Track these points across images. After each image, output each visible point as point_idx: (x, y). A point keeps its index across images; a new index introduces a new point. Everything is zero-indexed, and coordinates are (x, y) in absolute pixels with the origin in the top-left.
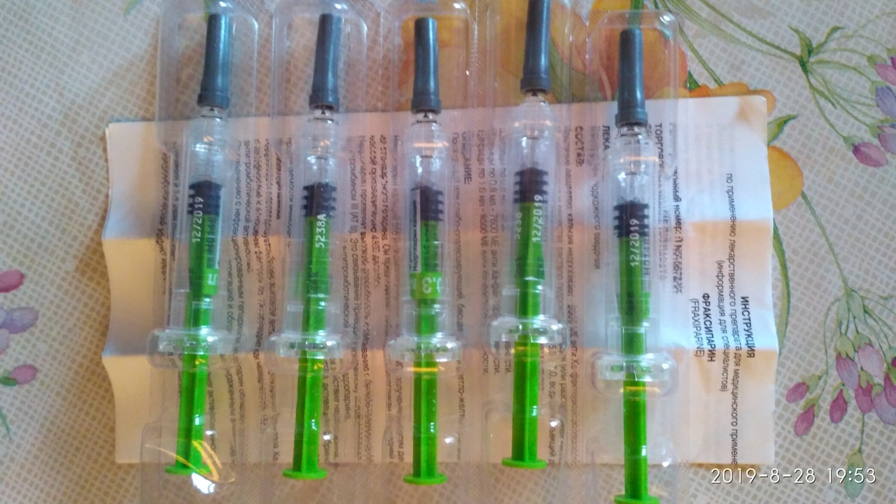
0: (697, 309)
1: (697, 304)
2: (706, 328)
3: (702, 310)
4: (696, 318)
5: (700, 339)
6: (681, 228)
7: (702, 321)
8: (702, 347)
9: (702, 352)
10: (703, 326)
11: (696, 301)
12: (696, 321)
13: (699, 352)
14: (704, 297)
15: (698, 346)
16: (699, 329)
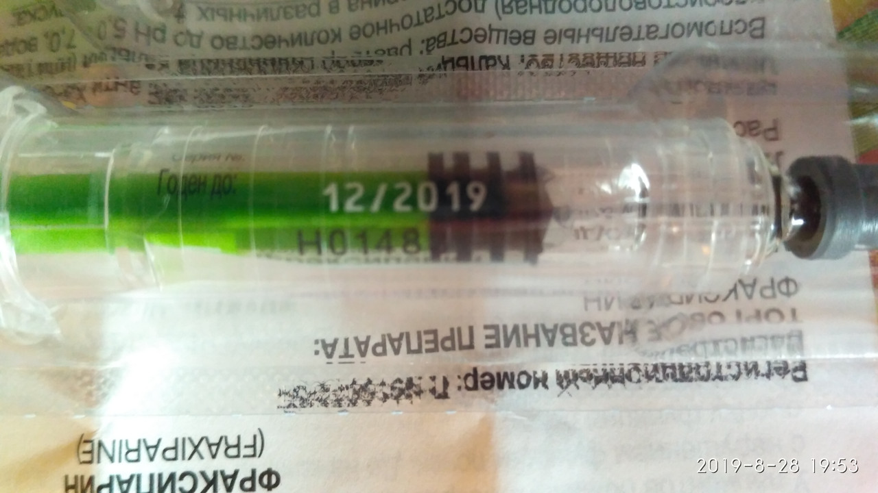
0: (233, 452)
1: (250, 451)
2: (172, 477)
3: (229, 467)
4: (203, 448)
5: (133, 456)
6: (475, 388)
7: (195, 465)
8: (104, 458)
9: (87, 457)
10: (179, 467)
11: (256, 448)
12: (196, 448)
13: (88, 447)
14: (269, 473)
15: (108, 445)
16: (170, 454)
